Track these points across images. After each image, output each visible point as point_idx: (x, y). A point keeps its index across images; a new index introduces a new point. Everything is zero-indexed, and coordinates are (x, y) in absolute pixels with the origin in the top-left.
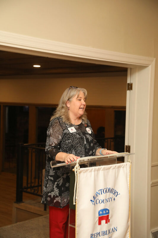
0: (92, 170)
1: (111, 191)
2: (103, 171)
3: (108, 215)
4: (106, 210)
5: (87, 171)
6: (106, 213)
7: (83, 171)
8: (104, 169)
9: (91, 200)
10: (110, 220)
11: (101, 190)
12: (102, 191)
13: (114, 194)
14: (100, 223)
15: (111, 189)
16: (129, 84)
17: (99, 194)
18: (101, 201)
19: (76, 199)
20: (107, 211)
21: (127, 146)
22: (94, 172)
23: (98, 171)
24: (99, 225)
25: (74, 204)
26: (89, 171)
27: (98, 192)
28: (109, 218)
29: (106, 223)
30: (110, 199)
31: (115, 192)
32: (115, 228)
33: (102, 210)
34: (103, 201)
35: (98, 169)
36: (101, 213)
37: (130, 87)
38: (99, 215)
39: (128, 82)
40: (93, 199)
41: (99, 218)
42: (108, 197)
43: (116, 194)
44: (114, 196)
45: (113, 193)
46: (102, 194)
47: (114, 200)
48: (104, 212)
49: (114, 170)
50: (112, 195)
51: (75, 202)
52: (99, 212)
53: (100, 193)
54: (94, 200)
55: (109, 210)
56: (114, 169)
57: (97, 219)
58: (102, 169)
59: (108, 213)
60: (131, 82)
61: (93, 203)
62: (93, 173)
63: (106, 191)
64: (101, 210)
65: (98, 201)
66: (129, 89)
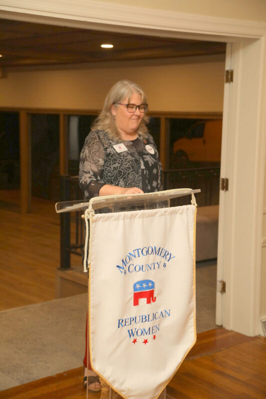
0: (119, 216)
1: (158, 251)
2: (141, 219)
3: (153, 291)
4: (147, 282)
5: (108, 218)
6: (148, 287)
7: (100, 218)
8: (143, 216)
9: (118, 266)
10: (157, 299)
11: (138, 250)
12: (140, 251)
13: (165, 256)
14: (136, 303)
15: (157, 249)
16: (228, 72)
17: (135, 256)
18: (138, 268)
19: (89, 263)
20: (150, 284)
21: (223, 179)
22: (124, 219)
23: (131, 219)
24: (134, 305)
25: (85, 271)
26: (113, 219)
27: (133, 253)
28: (155, 295)
29: (149, 302)
30: (156, 265)
31: (167, 253)
32: (166, 311)
33: (141, 283)
34: (141, 268)
35: (132, 215)
36: (138, 286)
37: (230, 76)
38: (135, 289)
39: (227, 68)
40: (121, 264)
41: (135, 294)
42: (151, 262)
43: (168, 257)
44: (163, 260)
45: (162, 255)
46: (139, 256)
47: (165, 265)
48: (145, 285)
49: (163, 217)
50: (158, 258)
51: (88, 269)
52: (135, 286)
53: (137, 255)
54: (124, 265)
55: (153, 283)
56: (162, 215)
57: (132, 296)
58: (138, 216)
59: (153, 286)
60: (232, 68)
61: (123, 270)
62: (121, 222)
63: (147, 252)
64: (138, 283)
65: (132, 268)
66: (227, 81)
